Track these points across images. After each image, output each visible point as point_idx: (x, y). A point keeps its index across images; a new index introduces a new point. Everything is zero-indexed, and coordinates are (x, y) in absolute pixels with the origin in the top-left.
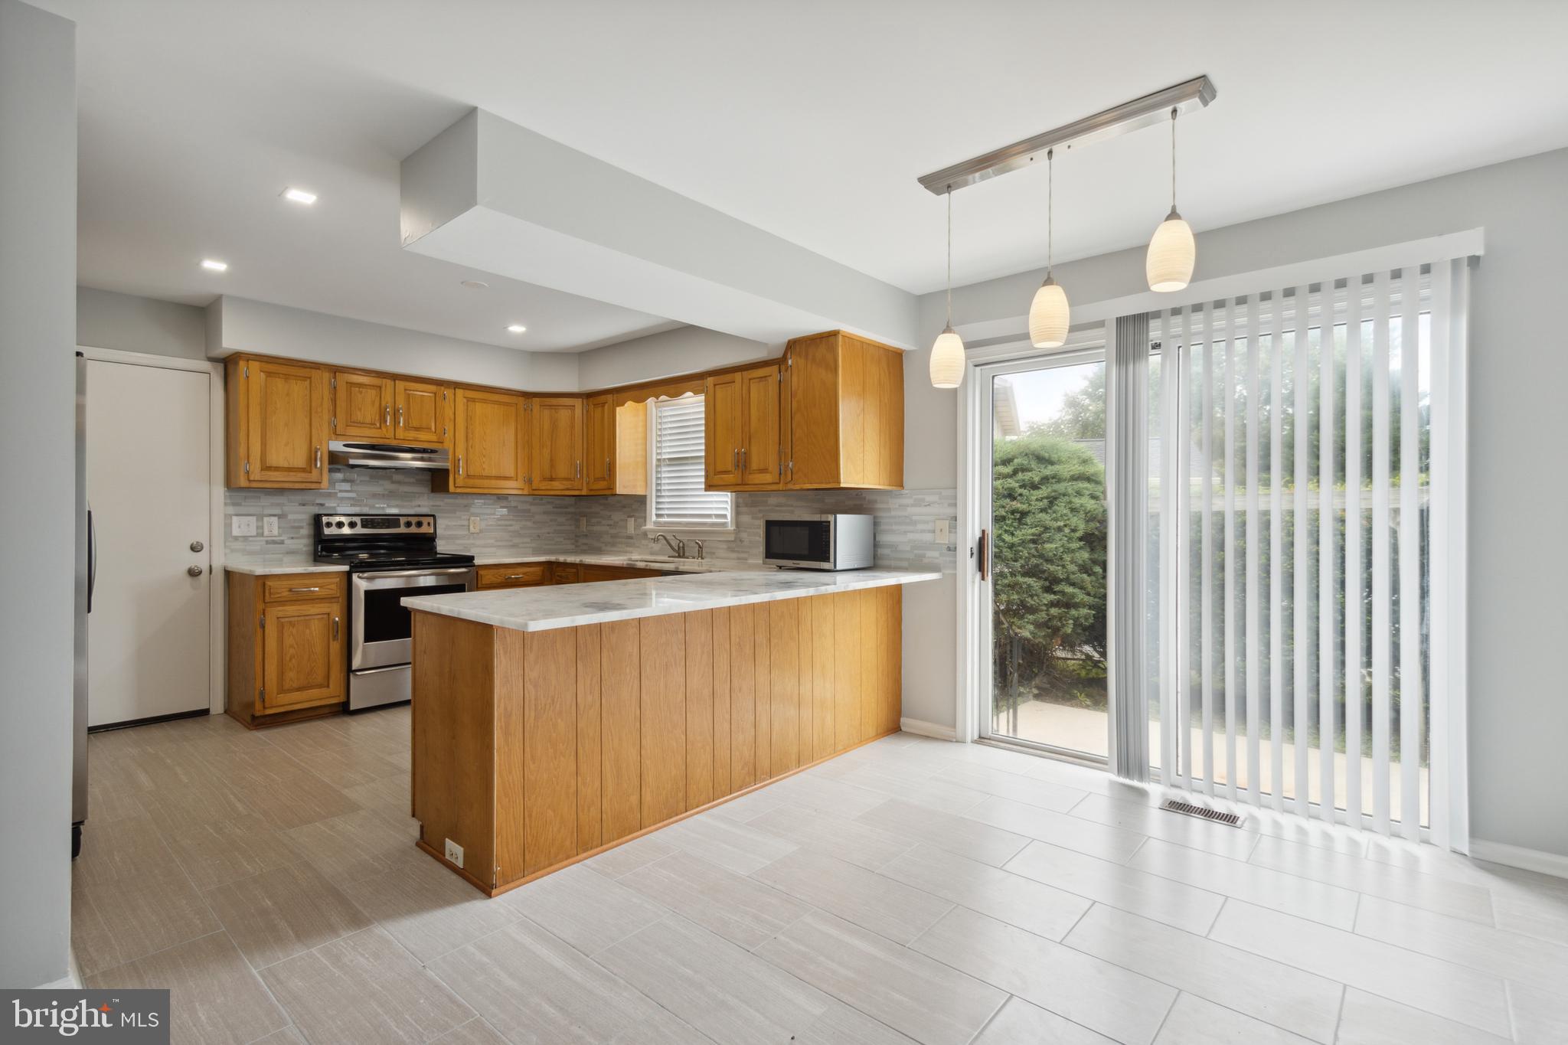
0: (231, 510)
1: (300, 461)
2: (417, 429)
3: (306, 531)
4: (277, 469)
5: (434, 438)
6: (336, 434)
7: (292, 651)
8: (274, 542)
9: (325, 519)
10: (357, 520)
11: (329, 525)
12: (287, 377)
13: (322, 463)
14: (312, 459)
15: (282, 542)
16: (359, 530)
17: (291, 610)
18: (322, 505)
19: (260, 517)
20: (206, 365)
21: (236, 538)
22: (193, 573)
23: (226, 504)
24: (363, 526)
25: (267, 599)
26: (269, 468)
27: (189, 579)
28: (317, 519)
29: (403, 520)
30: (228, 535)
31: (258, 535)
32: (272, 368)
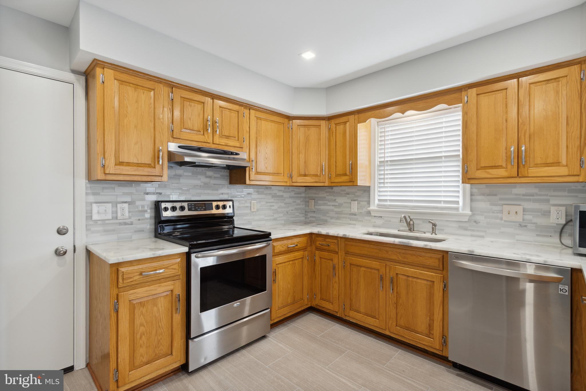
0: (91, 198)
1: (147, 159)
2: (228, 137)
3: (149, 214)
4: (128, 164)
5: (237, 144)
6: (174, 138)
7: (142, 329)
8: (126, 224)
9: (163, 205)
10: (185, 205)
11: (166, 209)
12: (137, 86)
13: (164, 161)
14: (156, 157)
15: (132, 224)
16: (187, 213)
17: (141, 292)
18: (160, 194)
19: (115, 204)
20: (72, 77)
21: (96, 221)
22: (60, 253)
23: (87, 194)
24: (190, 210)
25: (120, 285)
26: (121, 164)
27: (56, 258)
28: (157, 205)
29: (214, 204)
30: (89, 217)
31: (113, 218)
32: (125, 77)
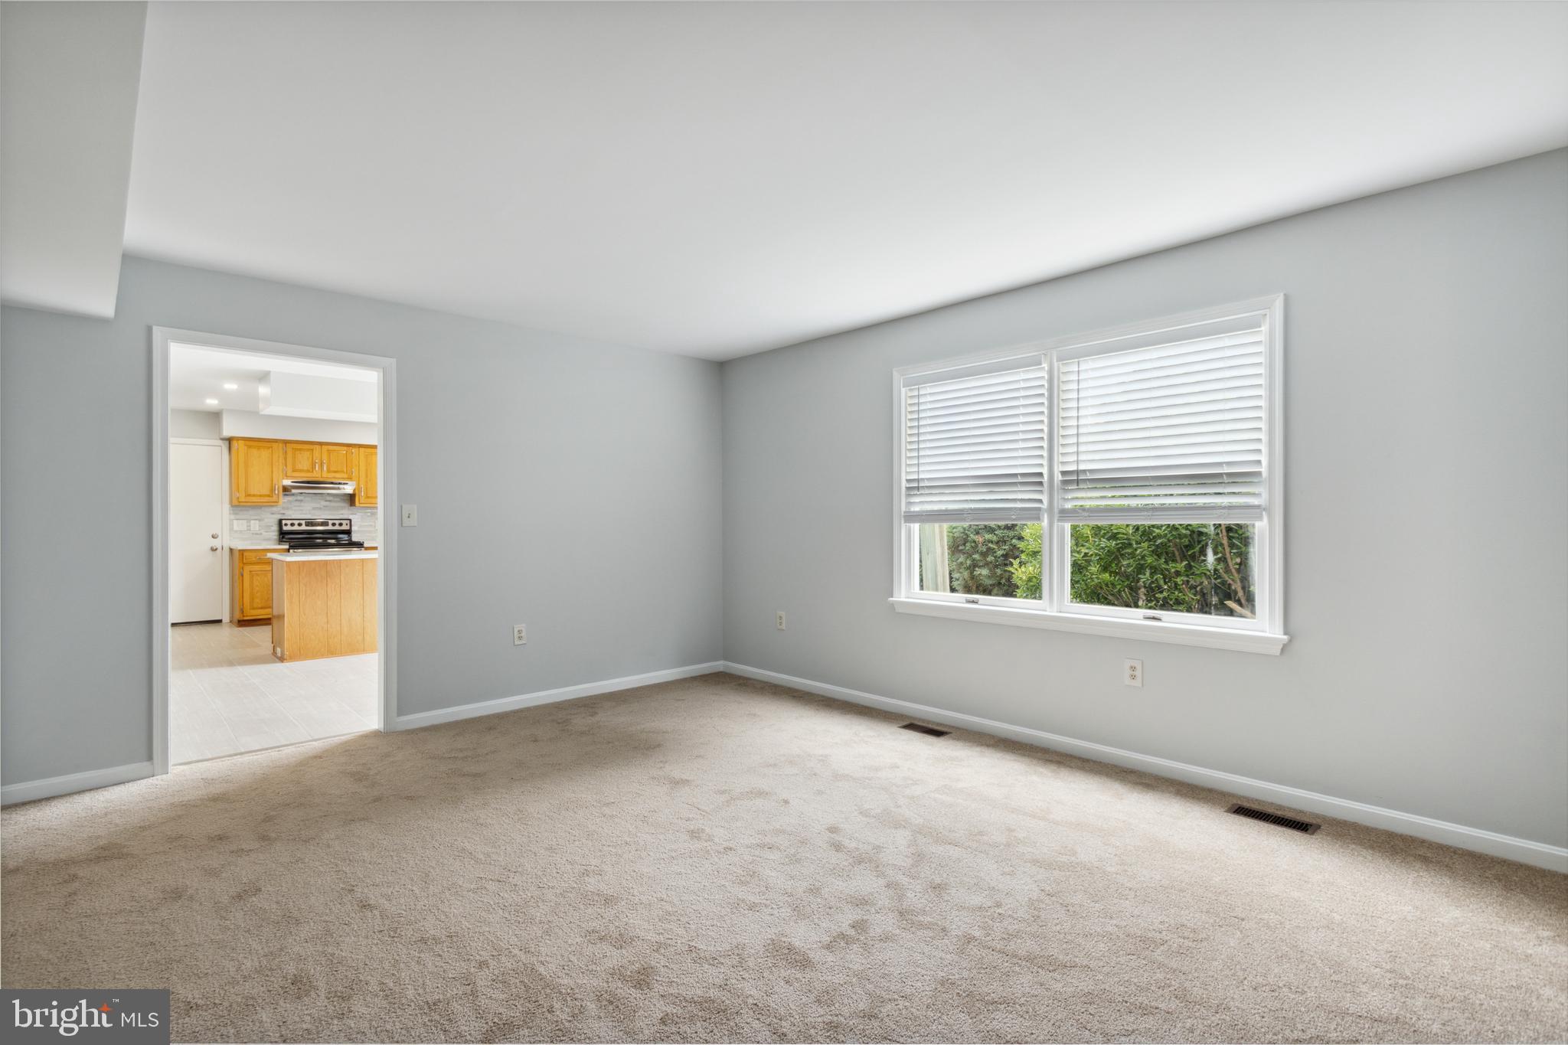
0: (233, 517)
1: (266, 491)
2: (335, 472)
3: (275, 528)
4: (254, 496)
5: (346, 476)
6: (287, 477)
7: (257, 588)
8: (257, 534)
9: (284, 522)
10: (303, 522)
11: (286, 525)
12: (259, 448)
13: (279, 491)
14: (272, 490)
15: (261, 534)
16: (304, 528)
17: (257, 567)
18: (284, 514)
19: (249, 521)
20: (220, 442)
21: (236, 531)
22: (214, 550)
23: (230, 514)
24: (306, 525)
25: (245, 561)
26: (249, 495)
27: (211, 552)
28: (280, 521)
29: (330, 522)
30: (231, 529)
31: (247, 530)
32: (251, 443)
